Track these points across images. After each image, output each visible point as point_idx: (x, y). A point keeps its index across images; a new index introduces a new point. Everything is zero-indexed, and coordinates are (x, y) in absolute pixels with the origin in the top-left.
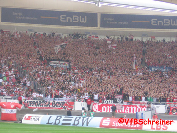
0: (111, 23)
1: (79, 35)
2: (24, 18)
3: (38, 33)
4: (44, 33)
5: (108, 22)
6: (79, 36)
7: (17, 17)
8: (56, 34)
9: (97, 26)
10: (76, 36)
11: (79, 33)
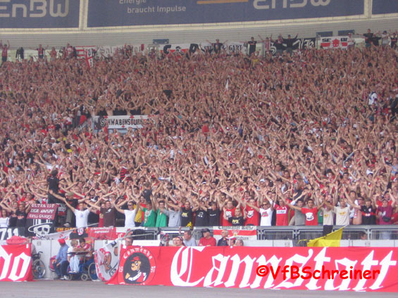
1: (295, 40)
2: (151, 9)
3: (173, 47)
4: (192, 45)
6: (294, 44)
7: (129, 11)
9: (361, 12)
10: (285, 45)
11: (293, 37)
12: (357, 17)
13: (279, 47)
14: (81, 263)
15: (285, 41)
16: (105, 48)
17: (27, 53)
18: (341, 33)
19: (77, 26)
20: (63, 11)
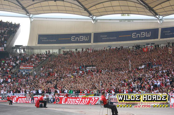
0: (168, 34)
3: (112, 48)
4: (116, 48)
5: (166, 34)
8: (124, 47)
9: (158, 38)
10: (138, 47)
11: (140, 45)
12: (157, 39)
13: (136, 48)
14: (53, 100)
15: (138, 46)
16: (96, 48)
17: (78, 50)
18: (152, 44)
19: (91, 43)
20: (87, 39)
